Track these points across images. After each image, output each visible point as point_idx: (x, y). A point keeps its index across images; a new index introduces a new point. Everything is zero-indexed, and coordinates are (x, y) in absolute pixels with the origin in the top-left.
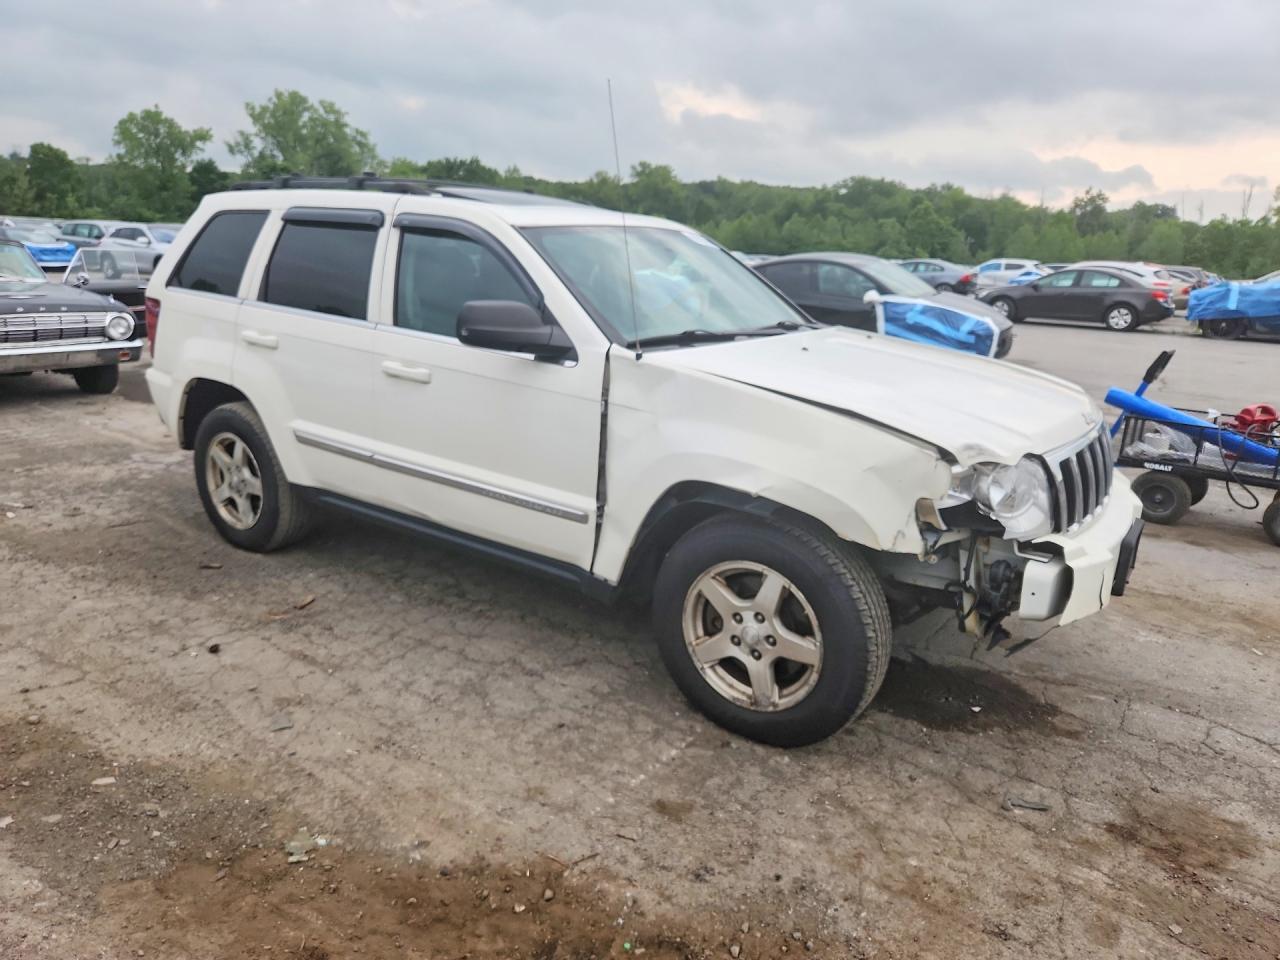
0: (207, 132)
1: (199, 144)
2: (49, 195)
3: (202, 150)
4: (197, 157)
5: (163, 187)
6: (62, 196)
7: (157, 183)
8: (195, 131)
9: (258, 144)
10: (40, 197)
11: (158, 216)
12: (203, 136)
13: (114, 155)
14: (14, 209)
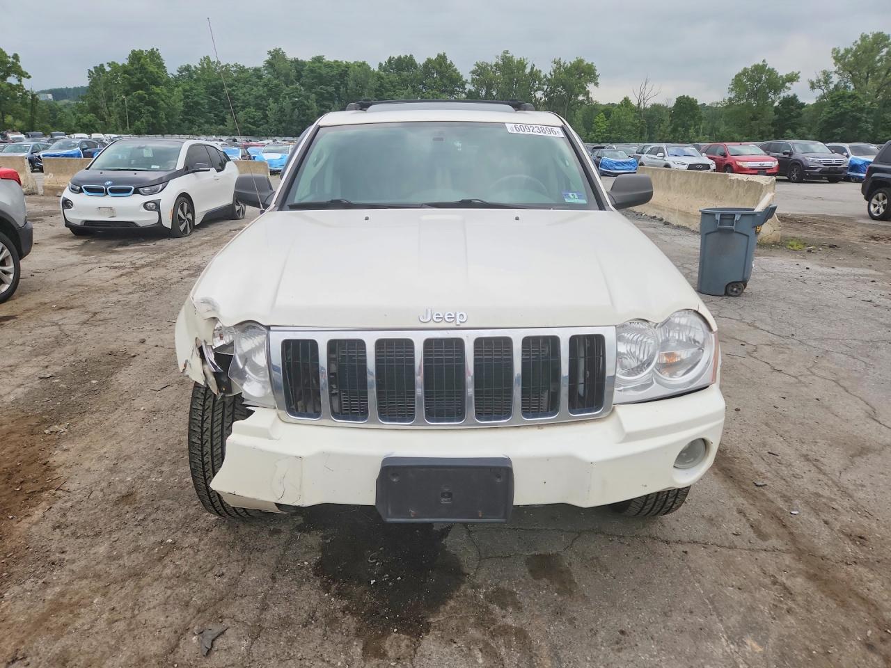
0: (796, 75)
1: (788, 84)
2: (679, 129)
3: (789, 89)
4: (784, 94)
5: (754, 119)
6: (687, 130)
7: (751, 115)
8: (787, 75)
9: (835, 79)
10: (674, 130)
11: (745, 138)
12: (792, 78)
13: (727, 98)
14: (658, 138)
